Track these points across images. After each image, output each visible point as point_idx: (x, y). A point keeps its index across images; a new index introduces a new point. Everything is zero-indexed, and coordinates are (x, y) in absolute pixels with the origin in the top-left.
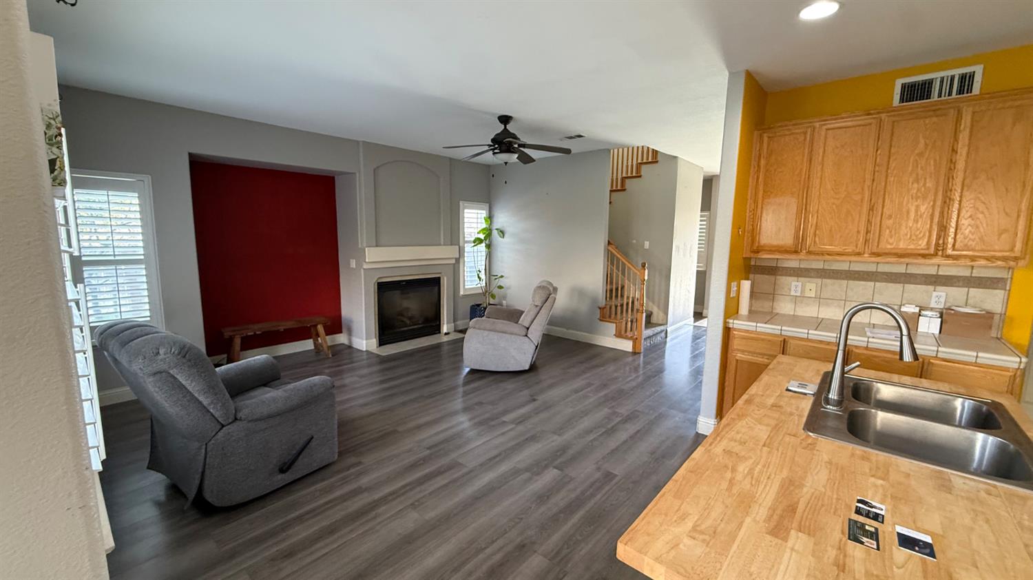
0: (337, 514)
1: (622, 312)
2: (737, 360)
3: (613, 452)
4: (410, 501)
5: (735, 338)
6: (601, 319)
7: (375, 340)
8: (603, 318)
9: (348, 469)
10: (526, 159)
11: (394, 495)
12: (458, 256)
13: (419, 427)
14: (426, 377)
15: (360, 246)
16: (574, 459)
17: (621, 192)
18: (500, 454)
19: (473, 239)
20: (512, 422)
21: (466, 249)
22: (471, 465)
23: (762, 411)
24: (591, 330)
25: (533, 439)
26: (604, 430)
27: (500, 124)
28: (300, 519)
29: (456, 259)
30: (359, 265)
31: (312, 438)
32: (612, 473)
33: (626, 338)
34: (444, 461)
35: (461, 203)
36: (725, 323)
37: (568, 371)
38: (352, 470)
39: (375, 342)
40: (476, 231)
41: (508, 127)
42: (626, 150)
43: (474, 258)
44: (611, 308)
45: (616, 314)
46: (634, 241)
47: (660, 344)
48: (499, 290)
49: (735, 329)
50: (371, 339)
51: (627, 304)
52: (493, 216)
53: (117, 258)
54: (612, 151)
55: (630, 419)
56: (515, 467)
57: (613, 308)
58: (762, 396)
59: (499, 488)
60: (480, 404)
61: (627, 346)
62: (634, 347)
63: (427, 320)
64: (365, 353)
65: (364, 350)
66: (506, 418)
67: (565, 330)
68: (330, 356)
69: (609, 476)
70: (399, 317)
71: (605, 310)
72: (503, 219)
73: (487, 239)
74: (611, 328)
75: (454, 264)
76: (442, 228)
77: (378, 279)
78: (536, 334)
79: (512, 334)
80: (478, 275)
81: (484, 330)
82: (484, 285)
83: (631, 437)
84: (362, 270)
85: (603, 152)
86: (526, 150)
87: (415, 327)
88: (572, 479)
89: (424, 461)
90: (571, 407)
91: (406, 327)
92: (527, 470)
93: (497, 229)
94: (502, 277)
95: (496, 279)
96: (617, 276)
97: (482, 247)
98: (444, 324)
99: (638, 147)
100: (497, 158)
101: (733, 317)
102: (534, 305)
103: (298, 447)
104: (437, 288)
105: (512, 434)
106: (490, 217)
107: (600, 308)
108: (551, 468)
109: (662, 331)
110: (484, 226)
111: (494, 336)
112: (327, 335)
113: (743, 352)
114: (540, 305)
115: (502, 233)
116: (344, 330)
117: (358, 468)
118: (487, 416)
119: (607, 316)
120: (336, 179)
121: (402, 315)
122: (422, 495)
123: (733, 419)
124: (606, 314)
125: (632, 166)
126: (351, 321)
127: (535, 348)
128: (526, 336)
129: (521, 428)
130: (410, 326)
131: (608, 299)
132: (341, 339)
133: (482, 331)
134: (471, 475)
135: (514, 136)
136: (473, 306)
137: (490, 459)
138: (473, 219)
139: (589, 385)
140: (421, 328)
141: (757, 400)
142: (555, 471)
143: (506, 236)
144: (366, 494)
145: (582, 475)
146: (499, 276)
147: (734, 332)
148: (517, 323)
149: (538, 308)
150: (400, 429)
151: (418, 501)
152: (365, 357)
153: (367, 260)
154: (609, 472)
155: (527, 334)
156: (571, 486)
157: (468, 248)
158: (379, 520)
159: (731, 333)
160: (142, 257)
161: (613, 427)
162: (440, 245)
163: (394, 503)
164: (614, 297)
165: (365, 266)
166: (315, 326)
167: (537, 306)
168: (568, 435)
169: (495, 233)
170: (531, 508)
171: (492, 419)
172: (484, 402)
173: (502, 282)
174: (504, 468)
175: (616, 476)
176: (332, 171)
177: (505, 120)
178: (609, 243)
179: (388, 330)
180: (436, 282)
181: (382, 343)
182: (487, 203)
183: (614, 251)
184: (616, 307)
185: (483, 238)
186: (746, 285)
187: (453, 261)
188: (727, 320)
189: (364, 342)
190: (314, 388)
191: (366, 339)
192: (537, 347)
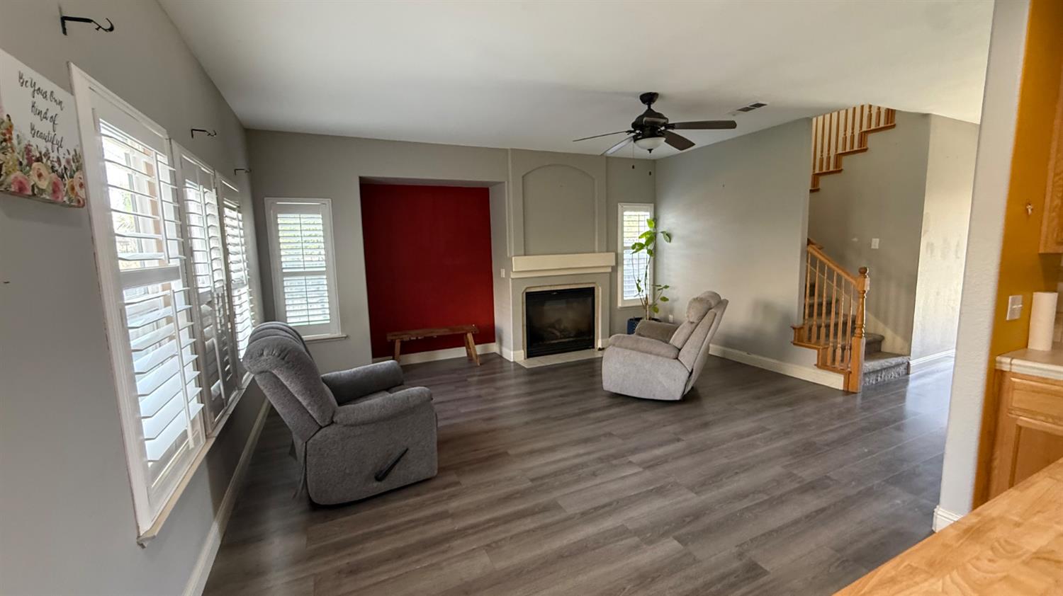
0: (414, 537)
1: (827, 336)
2: (1020, 428)
3: (769, 534)
4: (488, 541)
5: (1014, 389)
6: (796, 342)
7: (523, 351)
8: (799, 342)
9: (445, 487)
10: (683, 144)
11: (476, 529)
12: (614, 264)
13: (532, 453)
14: (561, 396)
15: (508, 255)
16: (708, 531)
17: (835, 175)
18: (610, 504)
19: (631, 245)
20: (640, 464)
21: (625, 256)
22: (570, 511)
23: (1002, 563)
24: (782, 356)
25: (660, 491)
26: (766, 497)
27: (643, 104)
28: (379, 534)
29: (613, 267)
30: (508, 274)
31: (407, 450)
32: (761, 568)
33: (834, 370)
34: (544, 499)
35: (619, 207)
36: (992, 362)
37: (736, 406)
38: (447, 491)
39: (523, 354)
40: (638, 235)
41: (653, 107)
42: (843, 114)
43: (635, 268)
44: (810, 330)
45: (818, 337)
46: (855, 239)
47: (896, 383)
48: (663, 302)
49: (1015, 375)
50: (519, 349)
51: (836, 325)
52: (659, 218)
53: (306, 270)
54: (814, 120)
55: (813, 488)
56: (623, 525)
57: (815, 329)
58: (1018, 525)
59: (594, 549)
60: (610, 435)
61: (835, 381)
62: (847, 383)
63: (580, 333)
64: (512, 364)
65: (512, 360)
66: (634, 458)
67: (745, 354)
68: (479, 364)
69: (753, 570)
70: (549, 329)
71: (802, 331)
72: (670, 220)
73: (652, 243)
74: (812, 355)
75: (610, 273)
76: (597, 233)
77: (526, 289)
78: (691, 356)
79: (658, 355)
80: (637, 285)
81: (626, 348)
82: (645, 296)
83: (807, 517)
84: (510, 280)
85: (801, 123)
86: (675, 131)
87: (567, 340)
88: (695, 561)
89: (522, 494)
90: (726, 457)
91: (556, 339)
92: (637, 532)
93: (662, 232)
94: (666, 287)
95: (659, 290)
96: (829, 287)
97: (644, 253)
98: (598, 338)
99: (862, 107)
100: (638, 145)
101: (1009, 354)
102: (689, 322)
103: (394, 458)
104: (590, 299)
105: (635, 480)
106: (655, 220)
107: (794, 328)
108: (671, 538)
109: (898, 365)
110: (648, 229)
111: (638, 357)
112: (476, 344)
113: (1032, 414)
114: (696, 321)
115: (669, 236)
116: (497, 339)
117: (453, 489)
118: (612, 451)
119: (805, 340)
120: (490, 191)
121: (554, 328)
122: (503, 536)
123: (913, 571)
124: (803, 336)
125: (853, 137)
126: (501, 331)
127: (688, 374)
128: (677, 358)
129: (648, 474)
130: (561, 338)
131: (807, 317)
132: (494, 348)
133: (623, 349)
134: (567, 523)
135: (660, 116)
136: (631, 320)
137: (596, 509)
138: (634, 223)
139: (763, 429)
140: (573, 341)
141: (999, 533)
142: (676, 543)
143: (673, 240)
144: (449, 521)
145: (713, 559)
146: (663, 286)
147: (1013, 379)
148: (667, 342)
149: (694, 325)
150: (510, 452)
151: (496, 542)
152: (512, 368)
153: (514, 270)
154: (756, 564)
155: (678, 355)
156: (691, 571)
157: (627, 255)
158: (449, 555)
159: (1007, 380)
160: (324, 269)
161: (781, 496)
162: (594, 252)
163: (472, 538)
164: (815, 314)
165: (513, 276)
166: (466, 334)
167: (692, 323)
168: (709, 496)
169: (661, 237)
170: (624, 589)
171: (615, 457)
172: (615, 433)
173: (665, 293)
174: (608, 523)
175: (765, 573)
176: (487, 182)
177: (649, 98)
178: (809, 242)
179: (536, 341)
180: (590, 293)
181: (530, 354)
182: (651, 203)
183: (816, 254)
184: (819, 327)
185: (644, 243)
186: (1045, 303)
187: (609, 270)
188: (998, 358)
189: (512, 353)
190: (410, 399)
191: (514, 350)
192: (691, 373)
